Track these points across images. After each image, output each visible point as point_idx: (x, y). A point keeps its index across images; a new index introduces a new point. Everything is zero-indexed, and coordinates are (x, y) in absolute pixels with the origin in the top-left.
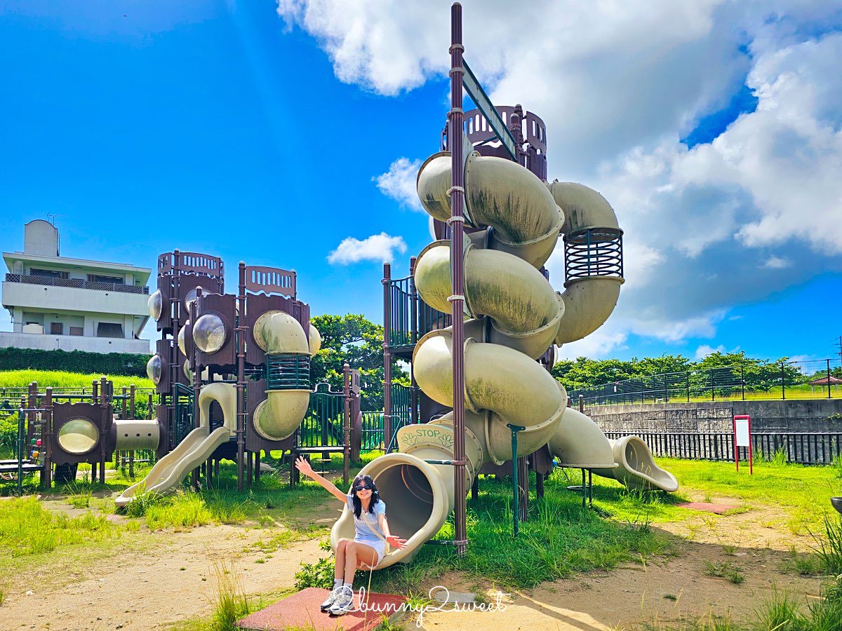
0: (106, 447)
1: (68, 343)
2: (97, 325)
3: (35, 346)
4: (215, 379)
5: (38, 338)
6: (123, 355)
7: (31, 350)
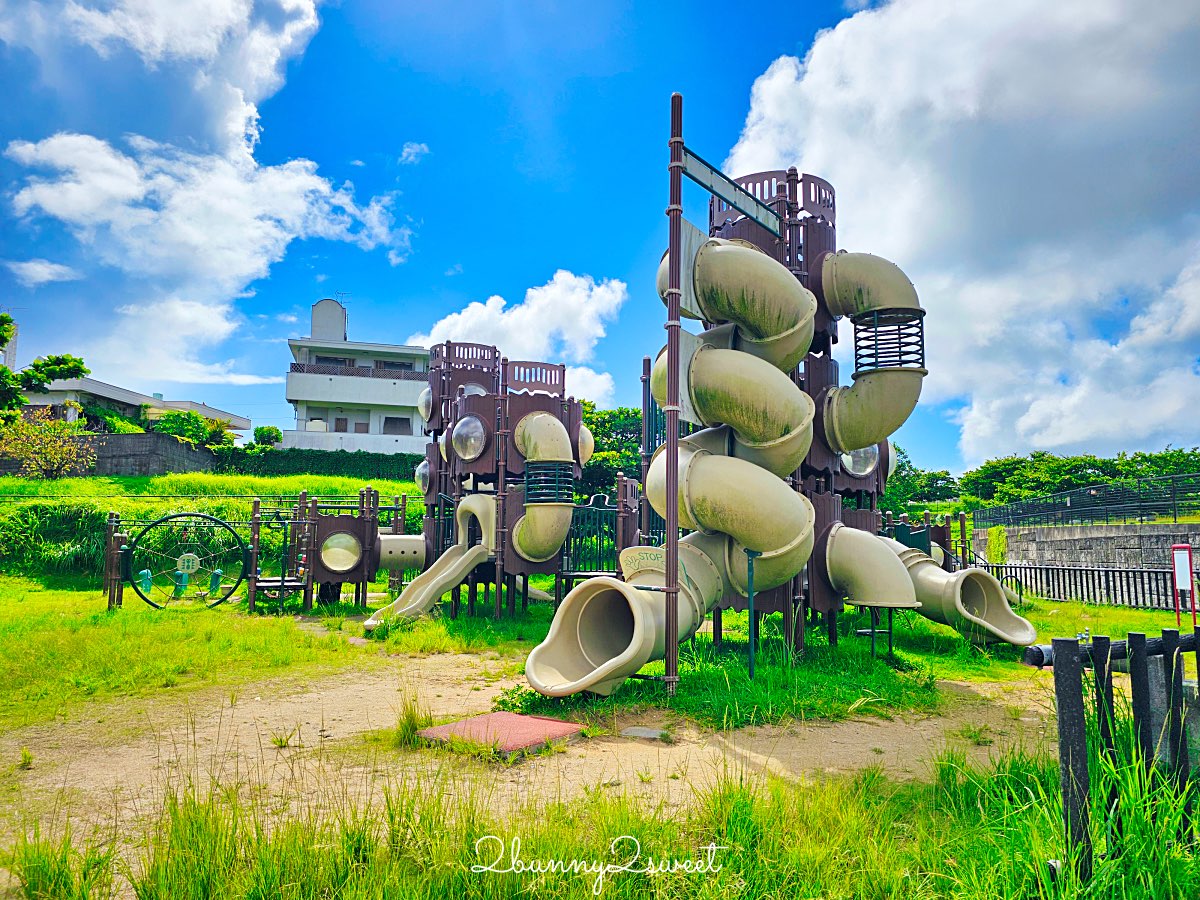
0: (368, 567)
1: (353, 442)
2: (383, 420)
3: (318, 446)
4: (479, 489)
5: (322, 437)
6: (410, 455)
7: (313, 451)
